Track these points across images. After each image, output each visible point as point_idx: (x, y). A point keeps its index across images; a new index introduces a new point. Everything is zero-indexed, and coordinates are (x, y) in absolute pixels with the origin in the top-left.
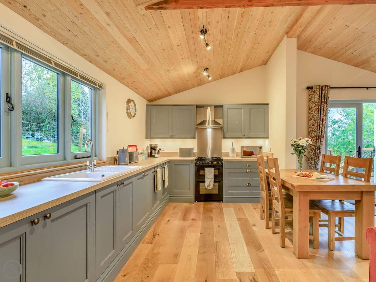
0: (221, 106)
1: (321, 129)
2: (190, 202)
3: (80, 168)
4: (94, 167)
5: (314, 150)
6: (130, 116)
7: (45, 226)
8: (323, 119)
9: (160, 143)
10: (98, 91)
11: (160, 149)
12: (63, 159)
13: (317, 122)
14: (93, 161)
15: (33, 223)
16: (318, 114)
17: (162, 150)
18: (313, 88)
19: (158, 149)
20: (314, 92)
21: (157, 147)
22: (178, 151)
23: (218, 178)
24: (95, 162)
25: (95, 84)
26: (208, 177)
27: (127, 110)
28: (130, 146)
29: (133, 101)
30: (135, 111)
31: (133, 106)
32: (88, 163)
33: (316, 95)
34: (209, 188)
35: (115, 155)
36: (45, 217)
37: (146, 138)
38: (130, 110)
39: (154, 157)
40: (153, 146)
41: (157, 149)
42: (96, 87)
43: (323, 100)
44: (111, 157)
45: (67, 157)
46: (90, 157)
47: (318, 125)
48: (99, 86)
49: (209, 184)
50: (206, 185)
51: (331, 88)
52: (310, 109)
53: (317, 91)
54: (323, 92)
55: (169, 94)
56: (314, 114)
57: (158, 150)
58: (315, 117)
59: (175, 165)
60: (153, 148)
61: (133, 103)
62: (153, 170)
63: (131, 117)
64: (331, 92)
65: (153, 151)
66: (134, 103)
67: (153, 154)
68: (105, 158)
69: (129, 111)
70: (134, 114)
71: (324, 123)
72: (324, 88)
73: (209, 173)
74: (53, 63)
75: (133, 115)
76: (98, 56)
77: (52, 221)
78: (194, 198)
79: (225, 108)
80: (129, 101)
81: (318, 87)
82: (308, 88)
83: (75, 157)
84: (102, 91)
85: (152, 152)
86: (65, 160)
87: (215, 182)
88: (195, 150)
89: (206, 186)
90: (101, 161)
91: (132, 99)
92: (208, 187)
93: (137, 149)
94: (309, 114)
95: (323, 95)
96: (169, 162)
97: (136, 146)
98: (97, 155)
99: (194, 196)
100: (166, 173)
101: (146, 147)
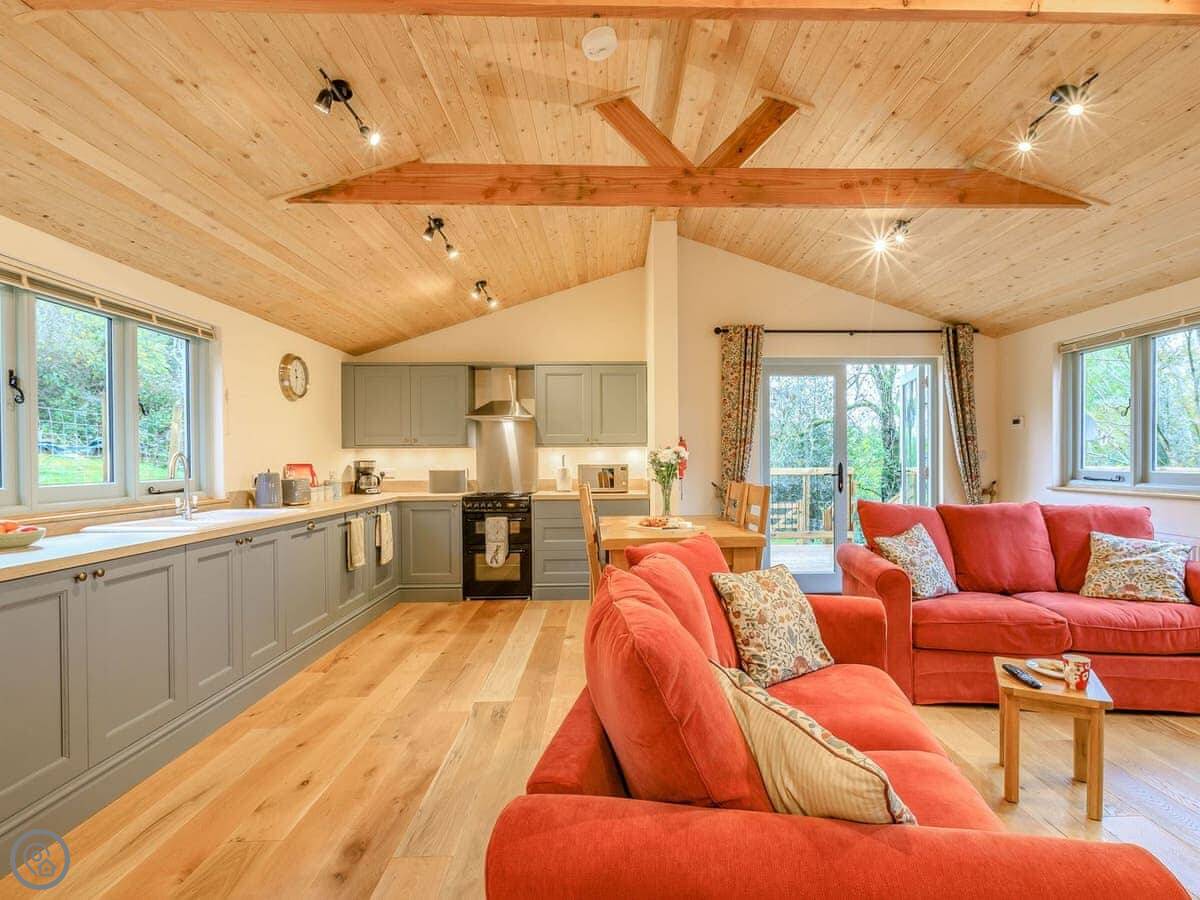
0: (532, 368)
1: (744, 424)
2: (451, 600)
3: (159, 512)
4: (193, 510)
5: (730, 473)
6: (289, 393)
7: (94, 588)
8: (749, 402)
9: (381, 460)
10: (203, 345)
11: (382, 475)
12: (123, 494)
13: (738, 408)
14: (191, 500)
15: (77, 578)
16: (739, 389)
17: (387, 475)
18: (727, 331)
19: (376, 473)
20: (731, 340)
21: (372, 469)
22: (427, 478)
23: (520, 542)
24: (195, 501)
25: (196, 331)
26: (493, 538)
27: (282, 380)
28: (291, 467)
29: (299, 359)
30: (307, 383)
31: (300, 369)
32: (178, 502)
33: (735, 347)
34: (494, 565)
35: (250, 488)
36: (95, 574)
37: (344, 447)
38: (289, 380)
39: (363, 492)
40: (362, 465)
41: (374, 473)
42: (198, 336)
43: (748, 359)
44: (239, 492)
45: (131, 489)
46: (182, 491)
47: (738, 416)
48: (203, 332)
49: (496, 556)
50: (489, 557)
51: (766, 331)
52: (723, 378)
53: (736, 339)
54: (749, 341)
55: (403, 337)
56: (731, 389)
57: (379, 476)
58: (732, 397)
59: (413, 510)
60: (363, 472)
61: (298, 364)
62: (342, 520)
63: (294, 397)
64: (766, 339)
65: (363, 479)
66: (303, 364)
67: (363, 487)
68: (221, 495)
69: (286, 383)
70: (302, 390)
71: (751, 411)
72: (750, 333)
73: (496, 530)
74: (98, 302)
75: (299, 392)
76: (197, 275)
77: (107, 583)
78: (461, 590)
79: (539, 372)
80: (288, 359)
81: (738, 330)
82: (717, 331)
83: (149, 490)
84: (214, 343)
85: (360, 480)
86: (126, 495)
87: (511, 550)
88: (473, 476)
89: (488, 560)
90: (211, 498)
91: (296, 354)
92: (491, 562)
93: (313, 474)
94: (723, 390)
95: (749, 347)
96: (399, 504)
97: (310, 466)
98: (204, 486)
99: (461, 586)
100: (384, 528)
101: (345, 467)
